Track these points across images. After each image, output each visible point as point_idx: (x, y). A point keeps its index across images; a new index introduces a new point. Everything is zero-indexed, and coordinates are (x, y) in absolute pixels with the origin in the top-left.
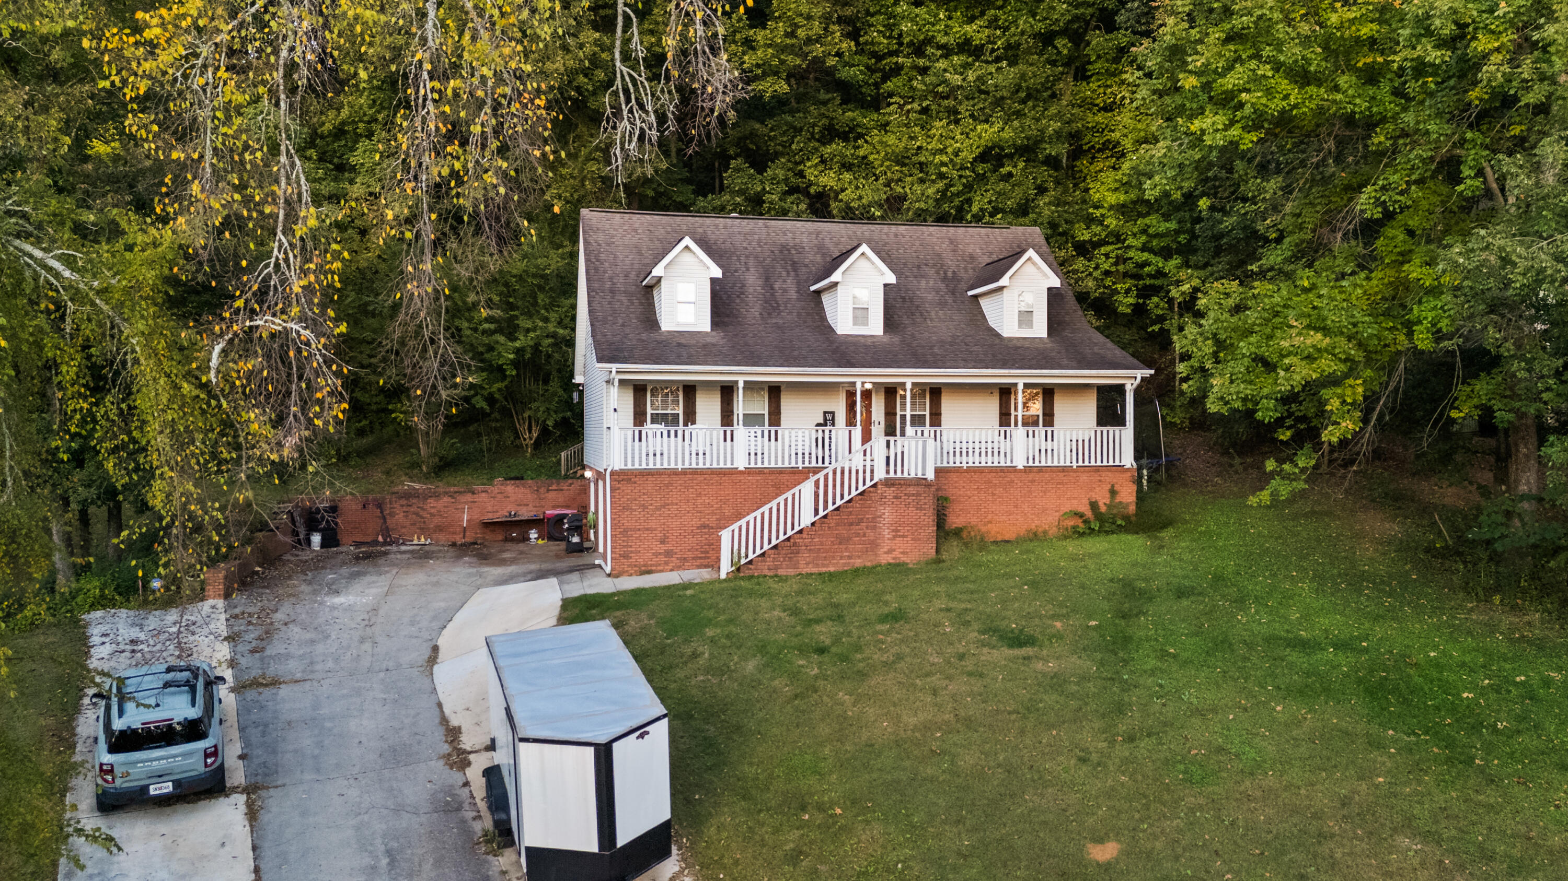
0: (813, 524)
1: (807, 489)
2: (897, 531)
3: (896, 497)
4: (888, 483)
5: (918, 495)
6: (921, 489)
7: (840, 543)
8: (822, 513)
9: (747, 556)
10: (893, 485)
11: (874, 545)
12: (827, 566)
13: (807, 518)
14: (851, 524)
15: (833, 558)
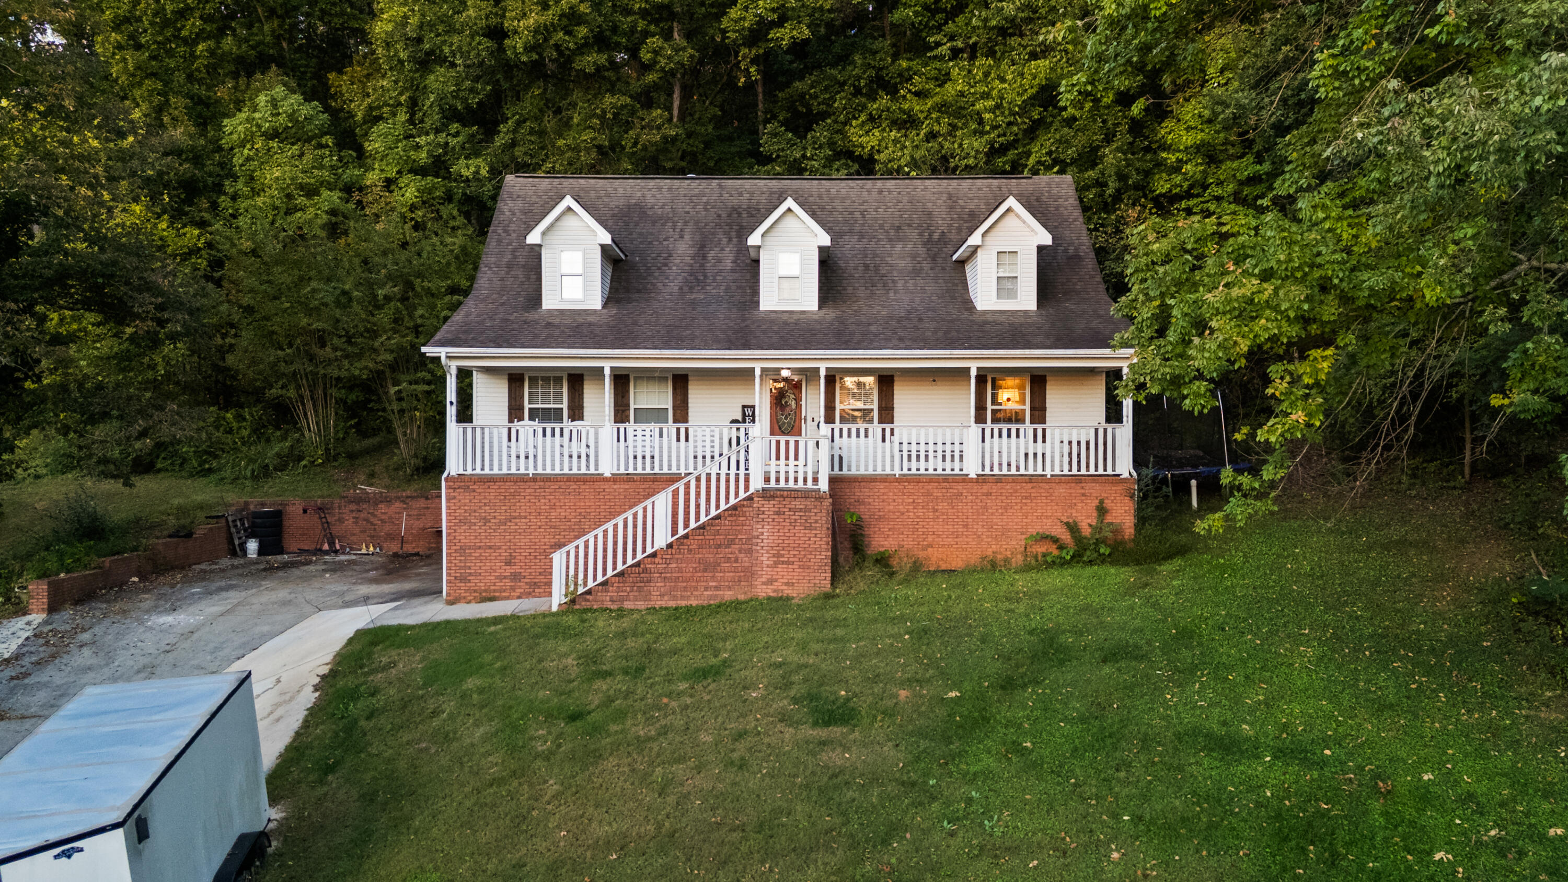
0: (670, 546)
1: (662, 502)
2: (778, 555)
3: (778, 513)
4: (766, 494)
5: (807, 510)
6: (809, 503)
7: (705, 570)
8: (681, 532)
9: (585, 584)
10: (773, 497)
11: (749, 574)
12: (688, 598)
13: (662, 538)
14: (719, 546)
15: (696, 588)
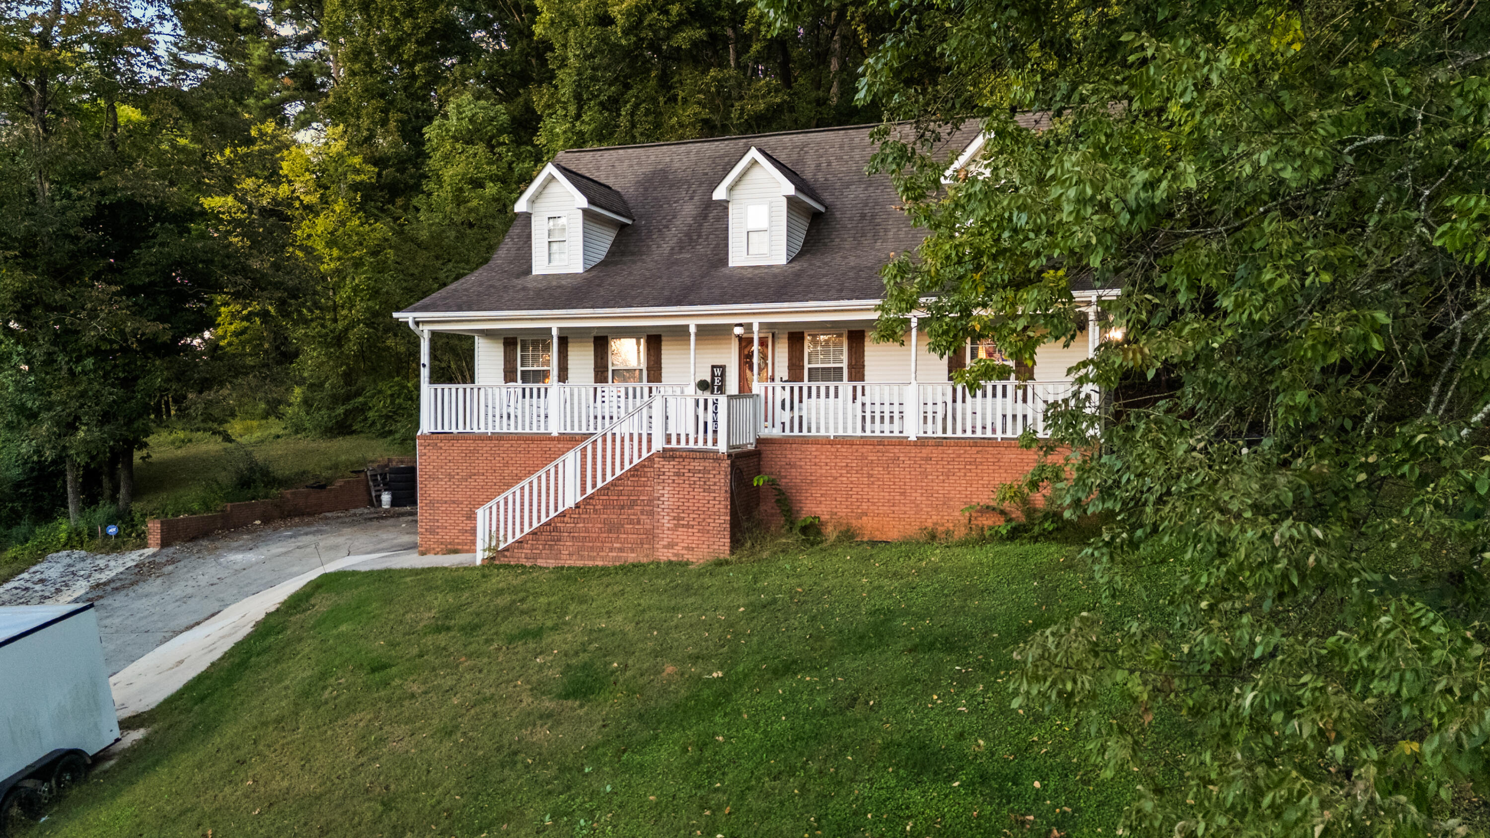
0: (577, 506)
1: (571, 460)
2: (678, 518)
3: (677, 474)
4: (668, 454)
5: (705, 471)
6: (708, 464)
7: (610, 531)
8: (589, 491)
9: (506, 540)
10: (673, 458)
11: (651, 536)
12: (593, 559)
13: (571, 497)
14: (623, 507)
15: (602, 550)
